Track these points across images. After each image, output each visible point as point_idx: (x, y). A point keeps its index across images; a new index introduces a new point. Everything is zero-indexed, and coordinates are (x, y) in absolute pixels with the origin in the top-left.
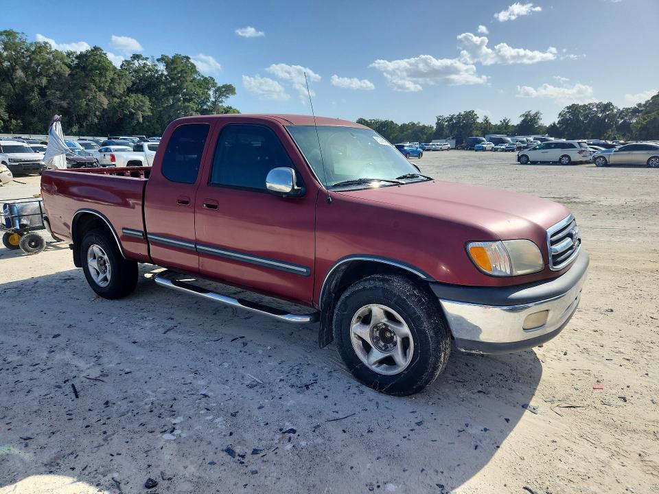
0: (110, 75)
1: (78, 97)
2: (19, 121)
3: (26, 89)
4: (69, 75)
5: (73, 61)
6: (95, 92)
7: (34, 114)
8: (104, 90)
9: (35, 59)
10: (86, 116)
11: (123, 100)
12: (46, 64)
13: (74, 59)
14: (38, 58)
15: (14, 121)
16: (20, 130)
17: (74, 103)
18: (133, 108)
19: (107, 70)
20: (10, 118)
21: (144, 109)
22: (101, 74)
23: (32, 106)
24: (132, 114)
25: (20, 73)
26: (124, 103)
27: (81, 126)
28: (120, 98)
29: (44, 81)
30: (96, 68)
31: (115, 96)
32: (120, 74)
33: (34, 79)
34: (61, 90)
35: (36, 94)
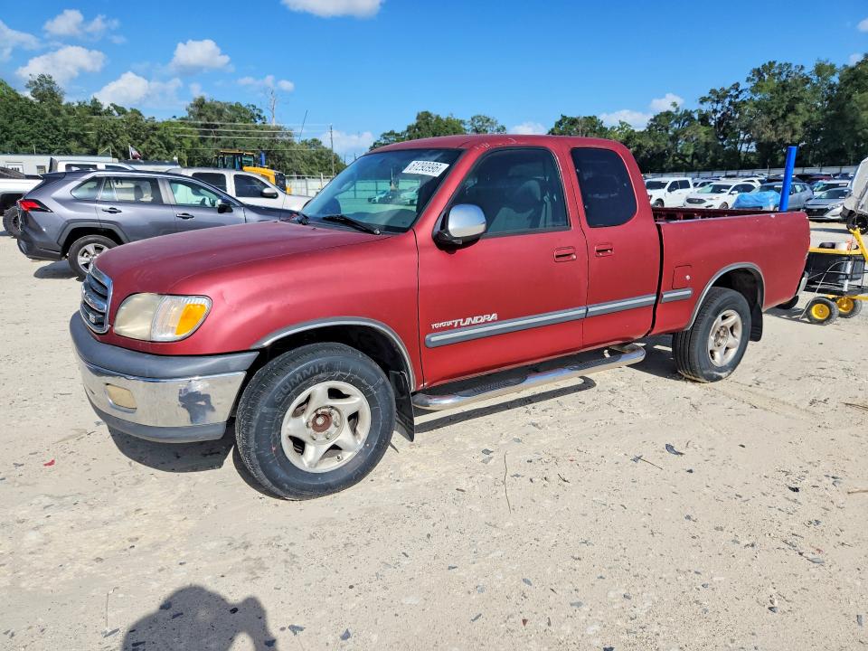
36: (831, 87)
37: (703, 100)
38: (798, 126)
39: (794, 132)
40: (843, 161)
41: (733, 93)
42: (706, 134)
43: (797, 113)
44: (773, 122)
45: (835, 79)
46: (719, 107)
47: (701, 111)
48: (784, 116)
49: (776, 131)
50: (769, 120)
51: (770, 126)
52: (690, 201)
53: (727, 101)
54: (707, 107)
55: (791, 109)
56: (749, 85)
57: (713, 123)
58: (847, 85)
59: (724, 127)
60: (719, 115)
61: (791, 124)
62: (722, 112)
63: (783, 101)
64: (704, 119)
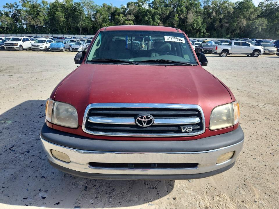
0: (252, 10)
1: (234, 22)
2: (209, 33)
3: (215, 20)
4: (233, 12)
5: (237, 5)
6: (242, 19)
7: (215, 30)
8: (246, 18)
9: (221, 7)
10: (235, 30)
11: (254, 22)
12: (225, 8)
13: (238, 5)
14: (222, 6)
15: (207, 33)
16: (208, 37)
17: (232, 24)
18: (257, 25)
19: (250, 8)
20: (206, 32)
21: (263, 25)
22: (247, 10)
23: (215, 27)
24: (256, 28)
25: (214, 14)
26: (254, 23)
27: (232, 34)
28: (253, 20)
29: (222, 16)
30: (246, 8)
31: (250, 20)
32: (256, 9)
33: (219, 15)
34: (228, 19)
35: (218, 22)
36: (48, 9)
37: (4, 7)
38: (41, 20)
39: (41, 22)
40: (58, 33)
41: (15, 5)
42: (10, 20)
43: (40, 16)
44: (33, 18)
45: (48, 6)
46: (11, 10)
47: (5, 11)
48: (36, 17)
49: (35, 22)
50: (32, 17)
51: (33, 19)
52: (33, 45)
53: (14, 8)
54: (7, 10)
55: (38, 14)
56: (21, 4)
57: (10, 16)
58: (53, 9)
59: (15, 18)
60: (12, 13)
61: (39, 20)
62: (13, 13)
63: (35, 11)
64: (7, 14)
